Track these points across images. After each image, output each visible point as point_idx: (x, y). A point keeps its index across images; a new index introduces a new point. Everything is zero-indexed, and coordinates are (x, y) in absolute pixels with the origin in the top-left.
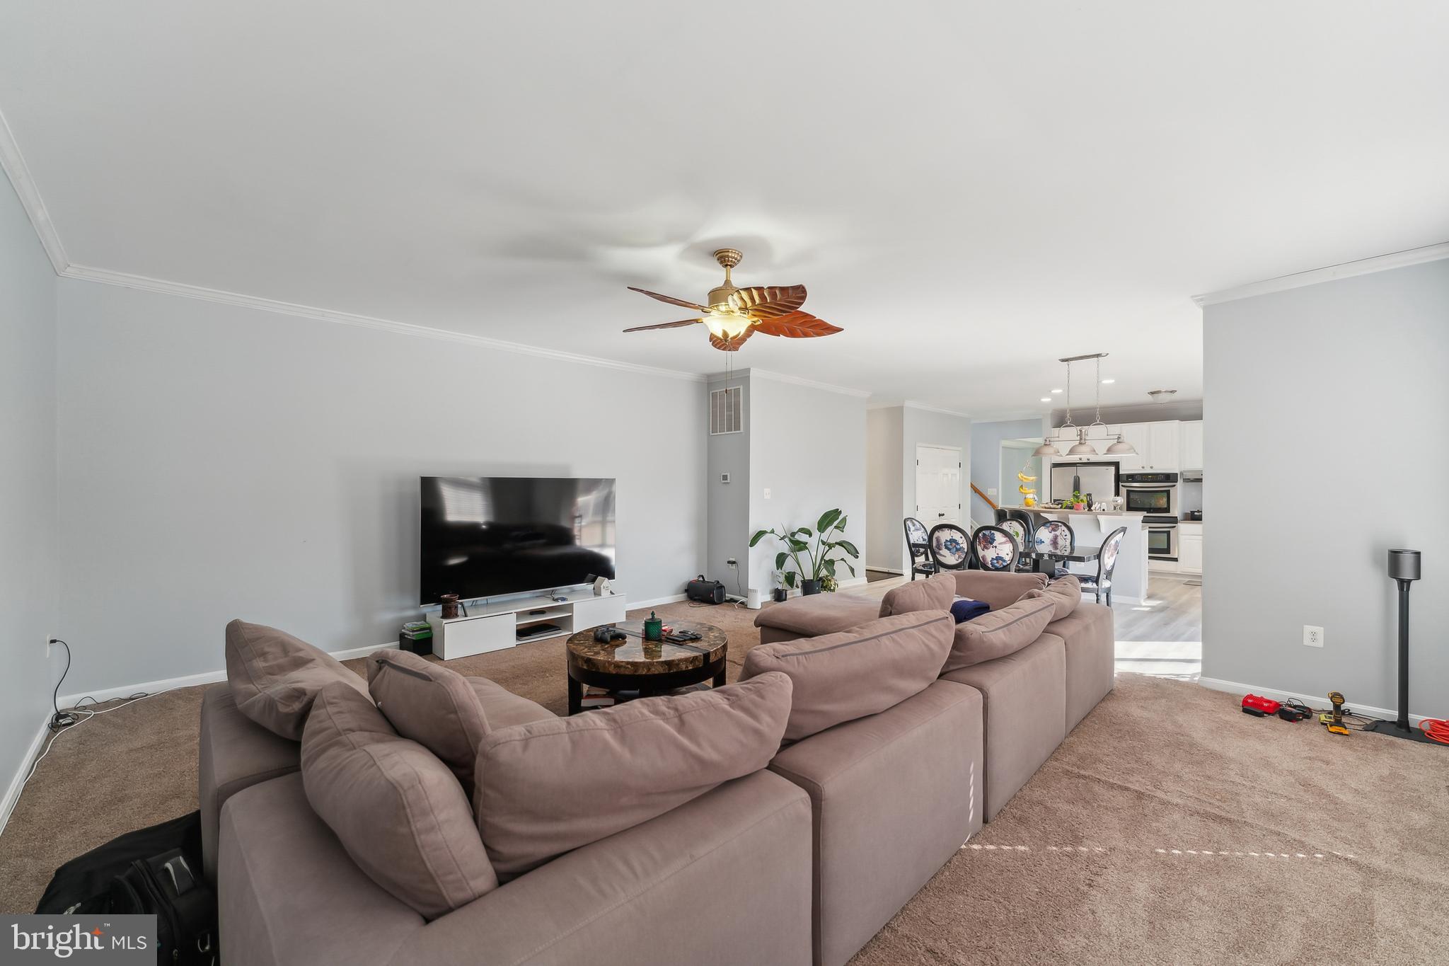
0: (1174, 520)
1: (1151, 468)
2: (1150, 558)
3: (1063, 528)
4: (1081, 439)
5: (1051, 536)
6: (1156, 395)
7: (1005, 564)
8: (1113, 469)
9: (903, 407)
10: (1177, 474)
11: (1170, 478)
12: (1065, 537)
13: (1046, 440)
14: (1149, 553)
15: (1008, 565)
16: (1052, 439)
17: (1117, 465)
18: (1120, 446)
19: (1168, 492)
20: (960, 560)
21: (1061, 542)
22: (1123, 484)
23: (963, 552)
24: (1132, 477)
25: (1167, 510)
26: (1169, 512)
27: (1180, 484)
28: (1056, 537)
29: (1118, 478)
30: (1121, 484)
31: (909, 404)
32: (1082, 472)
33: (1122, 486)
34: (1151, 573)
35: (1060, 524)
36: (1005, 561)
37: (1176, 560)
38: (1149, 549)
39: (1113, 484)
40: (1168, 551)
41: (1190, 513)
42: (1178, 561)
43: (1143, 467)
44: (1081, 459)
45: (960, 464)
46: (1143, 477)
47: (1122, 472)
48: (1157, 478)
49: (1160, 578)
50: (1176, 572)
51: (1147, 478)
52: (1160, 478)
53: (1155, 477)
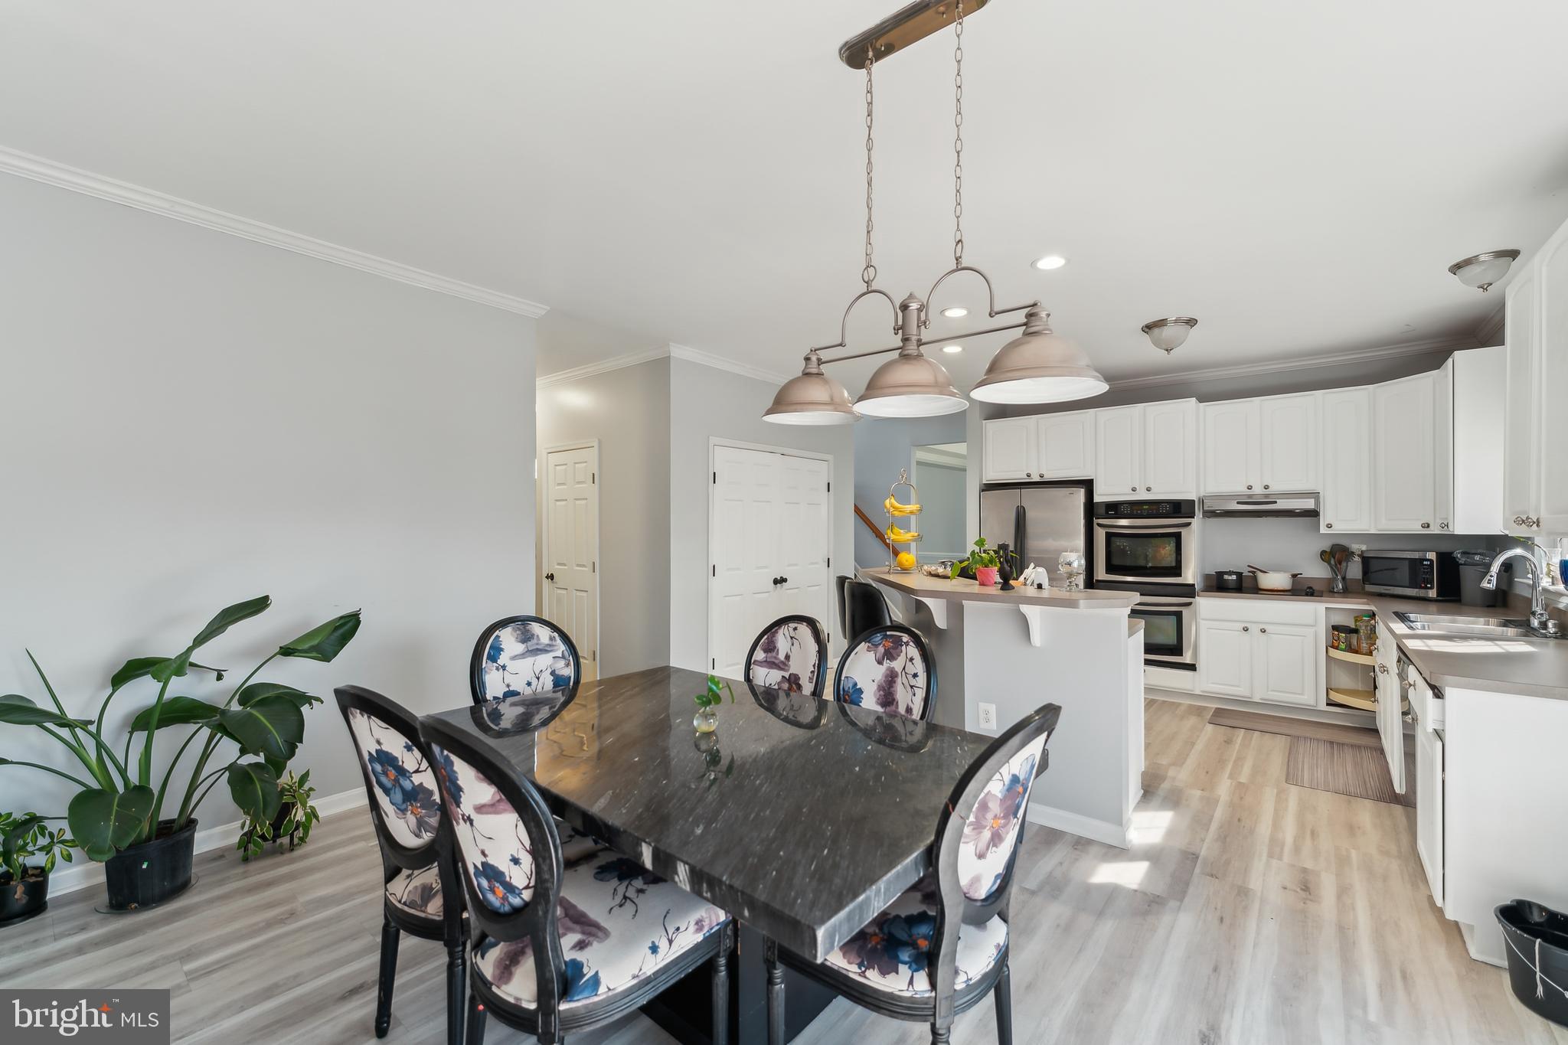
0: (1189, 591)
1: (1148, 489)
2: (1148, 662)
3: (913, 651)
4: (905, 340)
5: (879, 672)
6: (1156, 331)
7: (516, 901)
8: (1080, 494)
9: (669, 357)
10: (1194, 501)
11: (1180, 509)
12: (913, 682)
13: (807, 359)
14: (1145, 653)
15: (526, 904)
16: (824, 355)
17: (1088, 485)
18: (1034, 347)
19: (1178, 537)
20: (427, 837)
21: (901, 695)
22: (1101, 521)
23: (428, 804)
24: (1115, 509)
25: (1176, 570)
26: (1179, 575)
27: (1197, 522)
28: (891, 677)
29: (1091, 510)
30: (1096, 521)
31: (679, 352)
32: (1028, 497)
33: (1099, 525)
34: (1148, 690)
35: (905, 638)
36: (510, 888)
37: (1192, 667)
38: (1145, 644)
39: (1082, 522)
40: (1177, 650)
41: (1226, 577)
42: (1195, 670)
43: (1134, 490)
44: (1029, 475)
45: (829, 484)
46: (1134, 508)
47: (1097, 499)
48: (1158, 509)
49: (1164, 702)
50: (1192, 691)
51: (1141, 510)
52: (1163, 510)
53: (1154, 507)
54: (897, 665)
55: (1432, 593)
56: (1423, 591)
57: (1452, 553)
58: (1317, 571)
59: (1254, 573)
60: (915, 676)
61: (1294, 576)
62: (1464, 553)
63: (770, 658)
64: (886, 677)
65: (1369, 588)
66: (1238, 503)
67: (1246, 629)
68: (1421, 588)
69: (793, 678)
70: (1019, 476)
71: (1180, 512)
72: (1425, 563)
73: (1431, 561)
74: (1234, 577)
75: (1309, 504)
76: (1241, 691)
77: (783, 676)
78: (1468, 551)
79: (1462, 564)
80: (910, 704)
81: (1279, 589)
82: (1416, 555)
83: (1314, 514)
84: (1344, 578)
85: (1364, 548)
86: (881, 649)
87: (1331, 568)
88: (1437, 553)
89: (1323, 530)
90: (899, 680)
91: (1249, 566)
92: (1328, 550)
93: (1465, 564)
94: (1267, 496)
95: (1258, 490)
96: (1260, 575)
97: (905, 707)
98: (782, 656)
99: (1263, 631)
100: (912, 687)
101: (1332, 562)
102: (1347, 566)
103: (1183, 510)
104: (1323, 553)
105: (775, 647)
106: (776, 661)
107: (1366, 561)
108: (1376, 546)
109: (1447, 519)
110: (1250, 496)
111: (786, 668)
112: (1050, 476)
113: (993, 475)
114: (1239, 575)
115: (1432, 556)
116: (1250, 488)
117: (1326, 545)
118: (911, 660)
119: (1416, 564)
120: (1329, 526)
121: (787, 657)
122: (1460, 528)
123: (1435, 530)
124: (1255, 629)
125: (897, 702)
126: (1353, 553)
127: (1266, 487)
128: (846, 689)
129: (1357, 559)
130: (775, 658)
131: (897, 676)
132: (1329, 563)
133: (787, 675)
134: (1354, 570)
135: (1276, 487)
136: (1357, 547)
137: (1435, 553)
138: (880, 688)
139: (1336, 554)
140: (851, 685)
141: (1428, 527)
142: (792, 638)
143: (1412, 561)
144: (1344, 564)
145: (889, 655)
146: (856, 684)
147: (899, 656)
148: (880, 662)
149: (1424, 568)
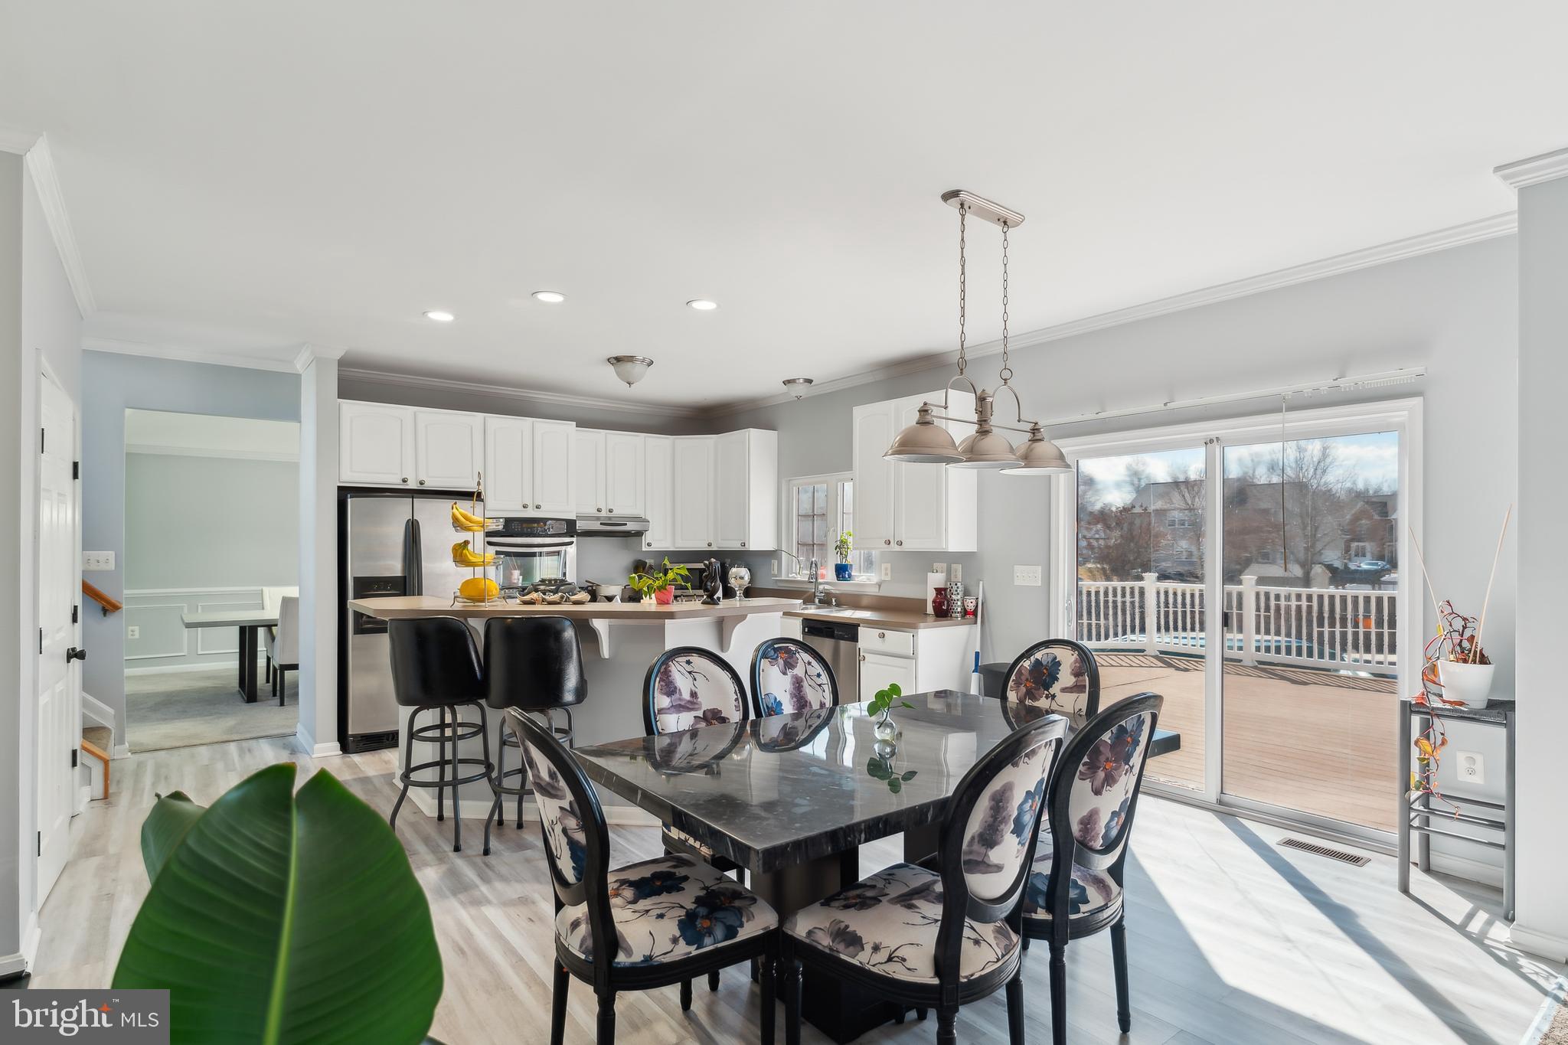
1: (538, 507)
3: (806, 657)
5: (787, 682)
10: (575, 521)
12: (819, 681)
21: (812, 695)
22: (491, 539)
28: (798, 684)
33: (489, 543)
43: (525, 506)
44: (405, 480)
46: (524, 525)
54: (799, 670)
60: (819, 675)
63: (675, 700)
64: (793, 685)
66: (601, 524)
69: (709, 715)
70: (390, 481)
75: (636, 527)
77: (695, 717)
80: (823, 700)
86: (781, 661)
89: (647, 547)
90: (805, 684)
95: (604, 513)
97: (819, 704)
98: (686, 696)
100: (820, 685)
105: (676, 688)
106: (683, 703)
110: (610, 519)
111: (696, 706)
112: (431, 484)
113: (350, 477)
116: (599, 510)
118: (809, 663)
120: (649, 545)
121: (694, 695)
123: (715, 547)
125: (810, 703)
127: (610, 511)
128: (770, 706)
130: (680, 699)
131: (802, 681)
133: (700, 714)
135: (618, 511)
138: (793, 696)
139: (641, 567)
140: (773, 701)
142: (690, 673)
145: (789, 665)
146: (776, 699)
147: (797, 663)
148: (785, 673)
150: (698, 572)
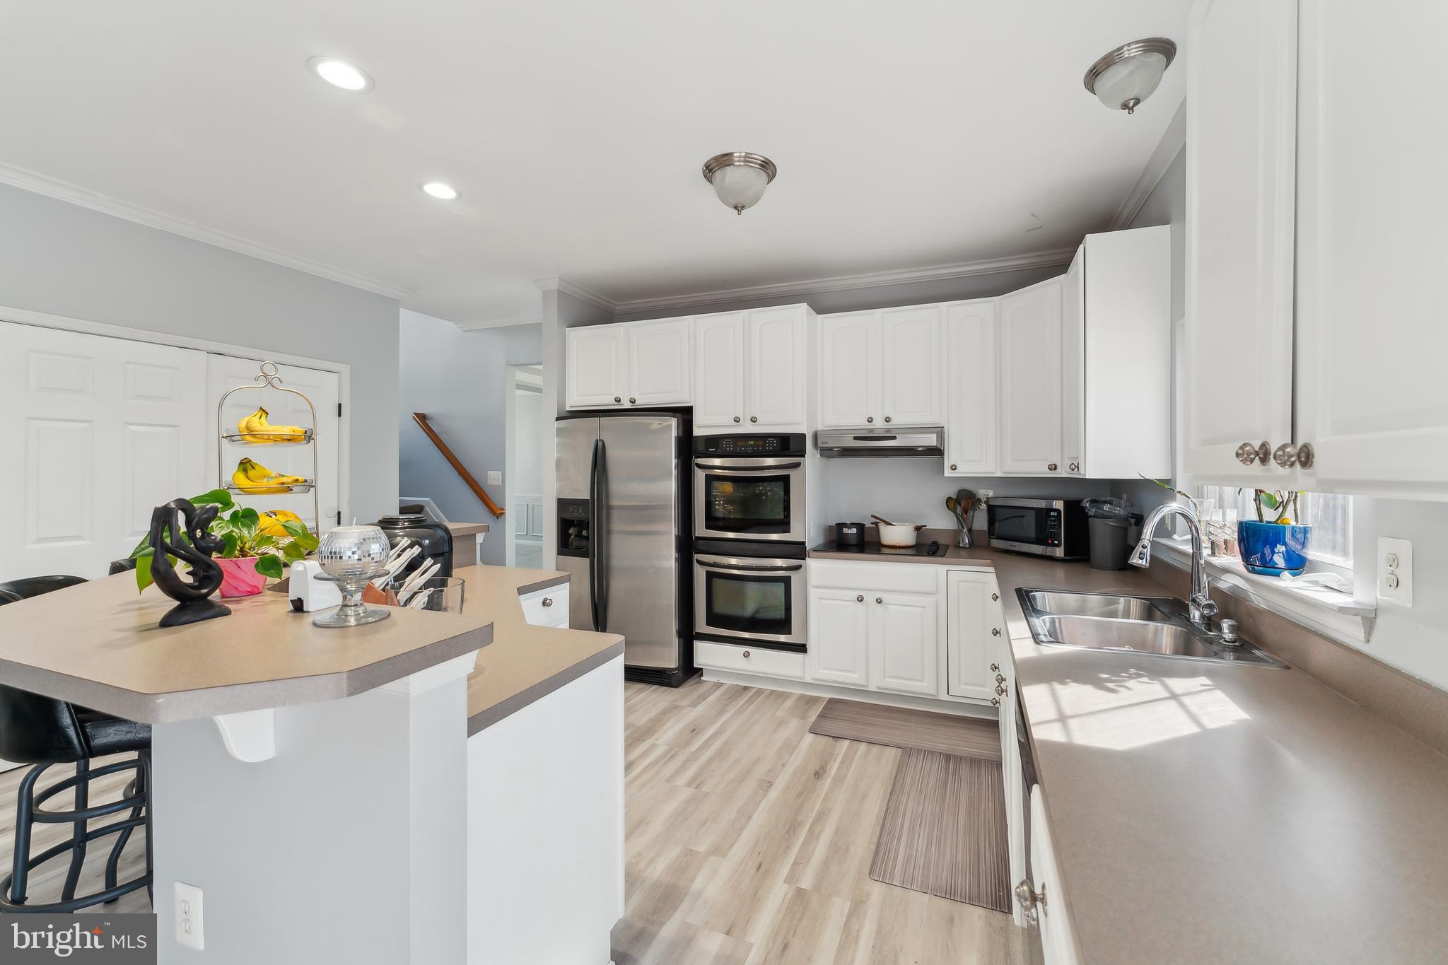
0: (797, 551)
1: (754, 420)
6: (719, 174)
8: (675, 424)
10: (805, 436)
11: (788, 445)
17: (685, 414)
19: (787, 481)
22: (699, 461)
24: (716, 445)
25: (784, 525)
26: (787, 530)
27: (812, 459)
29: (689, 447)
30: (693, 460)
32: (610, 429)
33: (695, 466)
37: (801, 648)
39: (677, 461)
40: (783, 625)
41: (846, 531)
42: (806, 652)
43: (737, 420)
44: (618, 400)
45: (340, 405)
46: (740, 443)
47: (697, 432)
48: (764, 446)
49: (773, 692)
50: (801, 678)
51: (745, 447)
52: (769, 446)
53: (761, 443)
55: (1059, 552)
56: (1050, 549)
57: (1080, 501)
58: (942, 521)
59: (876, 524)
61: (918, 529)
62: (1093, 502)
65: (996, 543)
66: (855, 438)
67: (860, 599)
68: (1048, 545)
70: (606, 401)
71: (788, 449)
72: (1052, 514)
73: (1058, 511)
74: (854, 531)
75: (931, 440)
76: (854, 678)
78: (1097, 499)
79: (1091, 517)
81: (901, 545)
82: (1042, 504)
83: (936, 452)
84: (970, 531)
85: (991, 494)
87: (957, 517)
88: (1064, 502)
89: (948, 473)
91: (873, 516)
92: (954, 497)
93: (1095, 516)
94: (888, 430)
95: (879, 424)
96: (882, 527)
99: (879, 601)
101: (959, 510)
102: (973, 515)
103: (793, 446)
104: (949, 500)
107: (992, 510)
108: (1004, 492)
109: (1077, 458)
110: (871, 430)
112: (642, 402)
113: (575, 401)
114: (860, 527)
115: (1059, 505)
116: (870, 420)
117: (952, 491)
119: (1043, 515)
120: (954, 468)
122: (1092, 472)
123: (1063, 473)
124: (870, 598)
126: (979, 500)
127: (888, 420)
129: (984, 506)
132: (955, 512)
134: (980, 521)
135: (898, 421)
136: (984, 493)
137: (1062, 502)
139: (962, 502)
141: (1055, 469)
143: (1038, 511)
144: (970, 513)
149: (1051, 521)
150: (1033, 512)
